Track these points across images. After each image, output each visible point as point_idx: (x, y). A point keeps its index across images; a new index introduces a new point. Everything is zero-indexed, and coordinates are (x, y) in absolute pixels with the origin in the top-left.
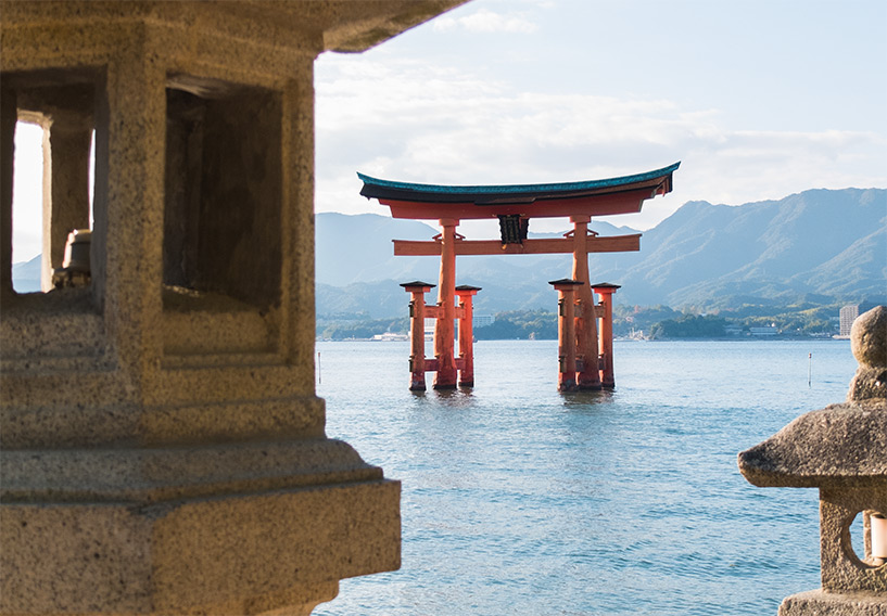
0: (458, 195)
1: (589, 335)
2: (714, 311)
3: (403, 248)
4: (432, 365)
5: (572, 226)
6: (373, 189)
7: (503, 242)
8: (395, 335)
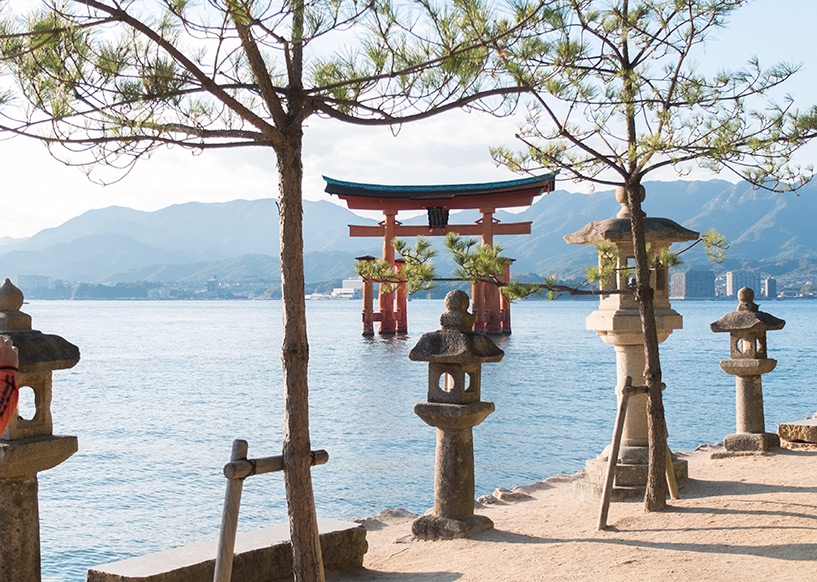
0: (397, 192)
1: (494, 295)
2: (572, 277)
3: (357, 231)
4: (378, 317)
5: (481, 216)
6: (334, 187)
7: (430, 227)
8: (320, 295)
